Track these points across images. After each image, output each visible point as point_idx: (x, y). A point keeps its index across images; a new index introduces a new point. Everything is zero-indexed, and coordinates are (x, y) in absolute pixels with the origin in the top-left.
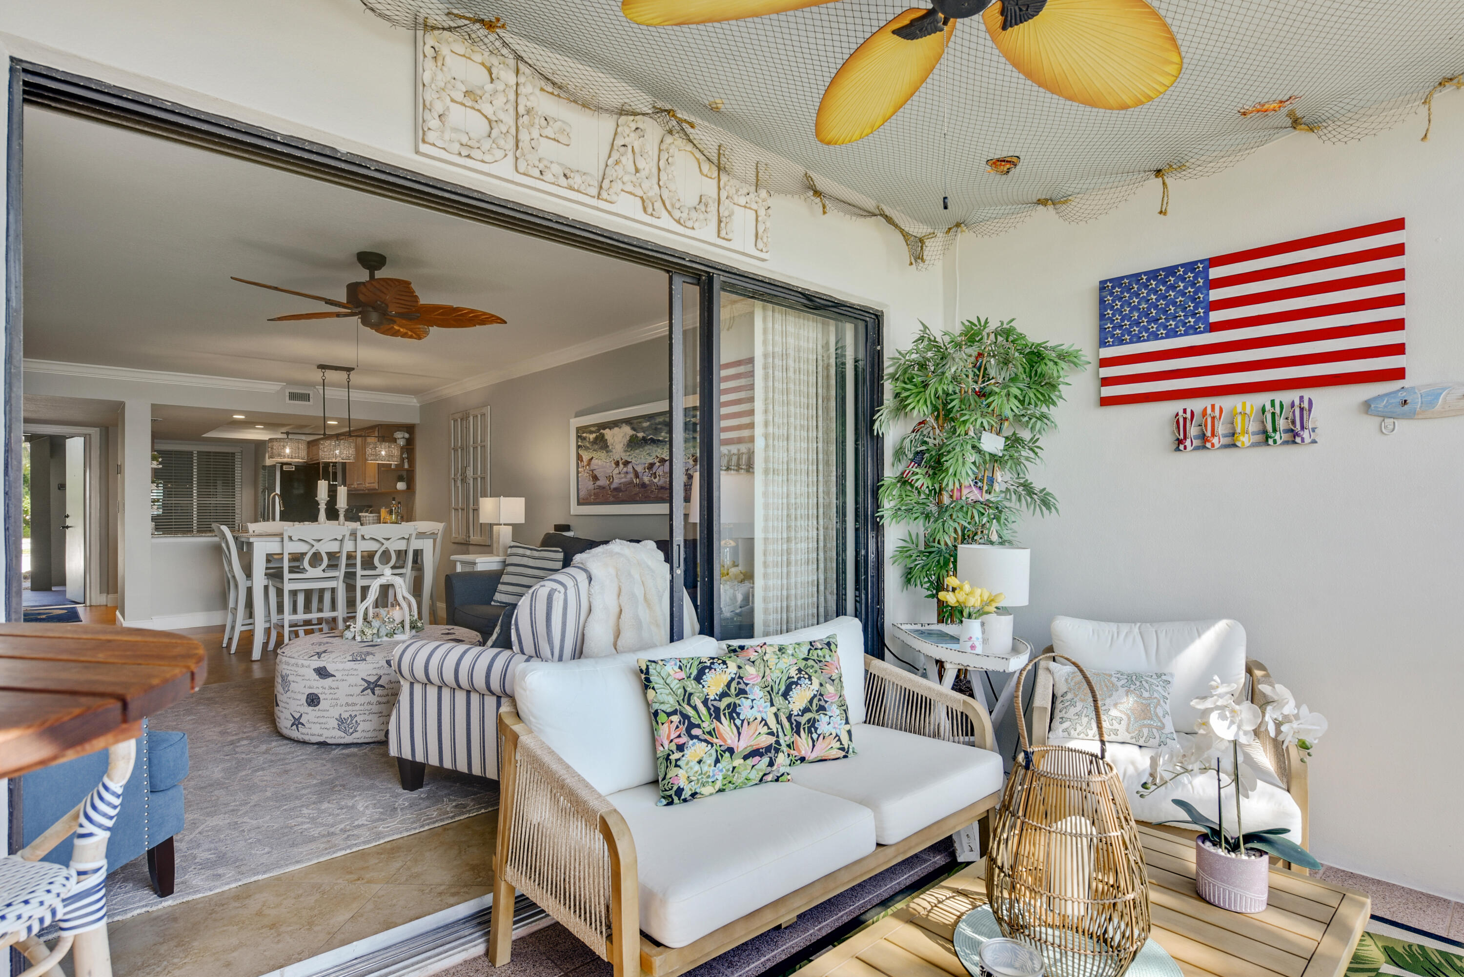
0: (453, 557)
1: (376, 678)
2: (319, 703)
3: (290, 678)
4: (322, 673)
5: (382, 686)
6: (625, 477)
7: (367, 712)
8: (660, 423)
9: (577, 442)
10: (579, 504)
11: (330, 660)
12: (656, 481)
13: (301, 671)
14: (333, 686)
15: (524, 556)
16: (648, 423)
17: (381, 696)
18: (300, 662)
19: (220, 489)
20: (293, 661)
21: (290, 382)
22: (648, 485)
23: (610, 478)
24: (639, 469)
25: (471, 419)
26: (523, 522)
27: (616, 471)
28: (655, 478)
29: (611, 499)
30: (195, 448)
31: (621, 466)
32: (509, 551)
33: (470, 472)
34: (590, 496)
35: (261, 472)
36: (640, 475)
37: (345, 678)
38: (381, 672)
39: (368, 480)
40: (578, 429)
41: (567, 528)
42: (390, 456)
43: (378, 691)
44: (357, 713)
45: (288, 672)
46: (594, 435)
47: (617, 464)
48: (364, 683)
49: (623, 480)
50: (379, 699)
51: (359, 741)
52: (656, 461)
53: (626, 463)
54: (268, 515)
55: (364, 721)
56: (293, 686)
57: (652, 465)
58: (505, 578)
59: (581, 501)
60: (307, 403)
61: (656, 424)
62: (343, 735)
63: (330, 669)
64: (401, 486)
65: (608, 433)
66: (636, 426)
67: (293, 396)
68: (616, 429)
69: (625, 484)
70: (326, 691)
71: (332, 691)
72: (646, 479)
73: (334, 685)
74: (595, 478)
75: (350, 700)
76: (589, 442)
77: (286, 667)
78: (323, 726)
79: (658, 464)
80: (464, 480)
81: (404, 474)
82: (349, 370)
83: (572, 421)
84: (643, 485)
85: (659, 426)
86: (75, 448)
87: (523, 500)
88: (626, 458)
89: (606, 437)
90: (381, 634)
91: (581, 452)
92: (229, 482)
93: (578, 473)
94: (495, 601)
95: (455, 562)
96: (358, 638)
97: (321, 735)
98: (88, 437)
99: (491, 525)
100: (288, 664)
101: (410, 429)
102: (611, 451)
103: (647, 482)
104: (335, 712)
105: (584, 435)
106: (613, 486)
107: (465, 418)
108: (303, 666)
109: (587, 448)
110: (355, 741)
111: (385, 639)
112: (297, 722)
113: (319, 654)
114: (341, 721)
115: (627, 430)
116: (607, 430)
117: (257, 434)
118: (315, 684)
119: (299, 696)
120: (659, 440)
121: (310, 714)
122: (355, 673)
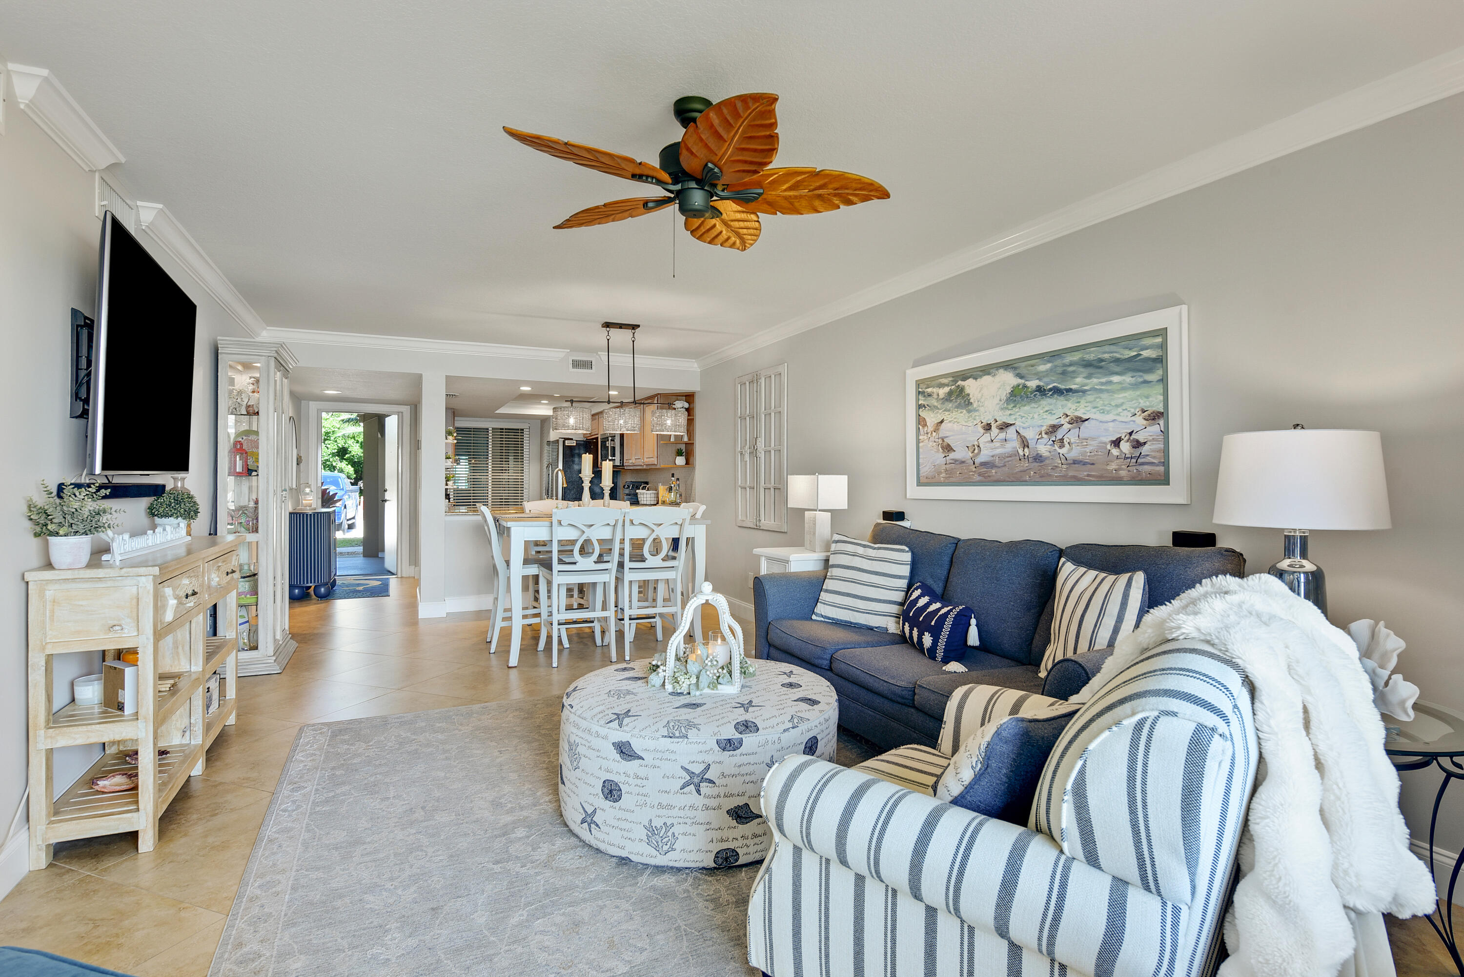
0: (757, 551)
1: (702, 767)
2: (620, 797)
3: (581, 750)
4: (625, 751)
5: (711, 781)
6: (1002, 446)
7: (689, 821)
8: (1071, 364)
9: (918, 400)
10: (920, 484)
11: (636, 731)
12: (1062, 451)
13: (597, 743)
14: (641, 775)
15: (854, 555)
16: (1049, 366)
17: (709, 797)
18: (595, 728)
19: (511, 463)
20: (584, 724)
21: (574, 348)
22: (1047, 458)
23: (976, 448)
24: (1030, 435)
25: (763, 380)
26: (846, 507)
27: (987, 437)
28: (1062, 446)
29: (976, 478)
30: (490, 424)
31: (995, 430)
32: (834, 547)
33: (761, 444)
34: (940, 473)
35: (546, 448)
36: (1032, 444)
37: (657, 763)
38: (709, 759)
39: (646, 455)
40: (918, 383)
41: (900, 516)
42: (676, 426)
43: (705, 788)
44: (675, 821)
45: (578, 740)
46: (947, 389)
47: (988, 427)
48: (684, 774)
49: (999, 451)
50: (707, 802)
51: (677, 865)
52: (1064, 421)
53: (1005, 426)
54: (552, 494)
55: (685, 834)
56: (583, 762)
57: (1054, 428)
58: (829, 584)
59: (923, 480)
60: (590, 371)
61: (1065, 365)
62: (654, 852)
63: (637, 746)
64: (680, 461)
65: (970, 386)
66: (1023, 371)
67: (577, 364)
68: (986, 379)
69: (1001, 457)
70: (631, 780)
71: (639, 782)
72: (1043, 449)
73: (642, 772)
74: (948, 448)
75: (665, 799)
76: (938, 399)
77: (575, 730)
78: (626, 834)
79: (1067, 426)
80: (754, 452)
81: (683, 447)
82: (634, 327)
83: (909, 372)
84: (1038, 458)
85: (1071, 369)
86: (391, 424)
87: (846, 477)
88: (1003, 418)
89: (967, 391)
90: (701, 685)
91: (924, 413)
92: (519, 457)
93: (918, 441)
94: (817, 615)
95: (758, 557)
96: (669, 687)
97: (623, 848)
98: (400, 414)
99: (802, 511)
100: (577, 726)
101: (689, 397)
102: (976, 410)
103: (1046, 454)
104: (644, 816)
105: (929, 390)
106: (978, 460)
107: (754, 380)
108: (598, 735)
109: (933, 408)
110: (671, 864)
111: (707, 691)
112: (589, 820)
113: (619, 718)
114: (651, 831)
115: (1009, 379)
116: (970, 381)
117: (543, 410)
118: (614, 766)
119: (592, 780)
120: (1069, 390)
121: (607, 811)
122: (673, 757)
